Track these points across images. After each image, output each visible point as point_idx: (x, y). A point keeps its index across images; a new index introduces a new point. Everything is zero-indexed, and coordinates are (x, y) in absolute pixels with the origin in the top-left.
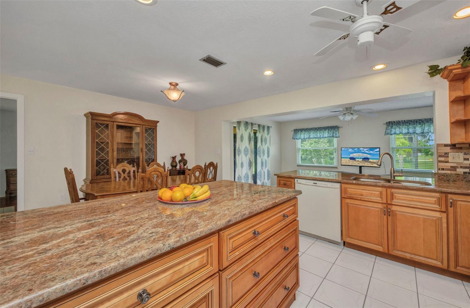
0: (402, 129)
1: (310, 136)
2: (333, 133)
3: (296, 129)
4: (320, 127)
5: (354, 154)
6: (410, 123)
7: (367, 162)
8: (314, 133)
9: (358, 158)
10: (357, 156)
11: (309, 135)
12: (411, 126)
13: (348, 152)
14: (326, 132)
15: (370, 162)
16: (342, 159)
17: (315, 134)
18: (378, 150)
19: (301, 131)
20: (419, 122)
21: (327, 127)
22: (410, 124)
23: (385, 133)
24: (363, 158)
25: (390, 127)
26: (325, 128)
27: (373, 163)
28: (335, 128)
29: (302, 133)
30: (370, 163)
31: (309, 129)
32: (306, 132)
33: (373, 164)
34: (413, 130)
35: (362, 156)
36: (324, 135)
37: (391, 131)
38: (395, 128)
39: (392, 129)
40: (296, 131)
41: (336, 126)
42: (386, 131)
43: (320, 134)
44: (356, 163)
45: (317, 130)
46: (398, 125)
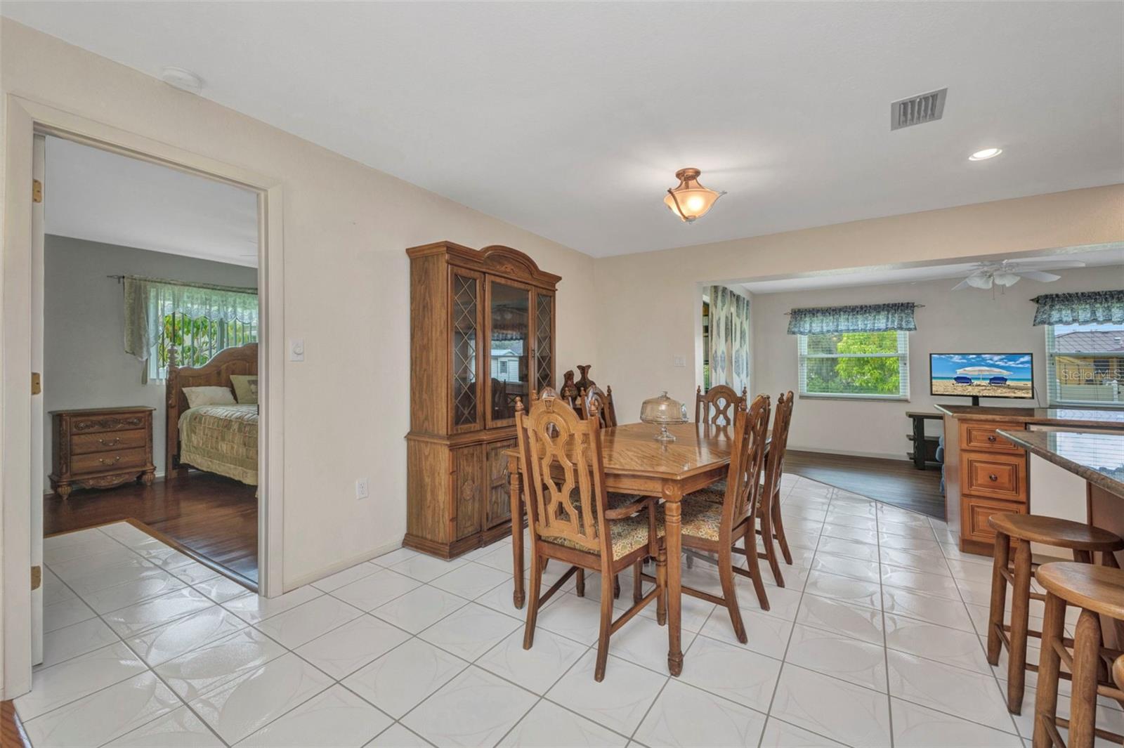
0: (1078, 313)
1: (837, 326)
2: (901, 320)
3: (799, 310)
4: (866, 306)
5: (966, 369)
6: (1096, 299)
7: (1000, 386)
8: (848, 319)
9: (978, 379)
10: (976, 373)
11: (835, 324)
12: (1098, 305)
13: (951, 363)
14: (881, 317)
15: (1009, 387)
16: (933, 381)
17: (850, 320)
18: (1027, 358)
19: (814, 314)
20: (1117, 296)
21: (884, 305)
22: (1098, 301)
23: (1035, 321)
24: (992, 377)
25: (1047, 307)
26: (878, 309)
27: (1017, 389)
28: (905, 308)
29: (815, 318)
30: (1009, 390)
31: (833, 310)
32: (824, 316)
33: (1016, 391)
34: (1105, 314)
35: (988, 373)
36: (876, 325)
37: (1050, 316)
38: (1060, 310)
39: (1053, 312)
40: (798, 314)
41: (908, 303)
42: (1036, 317)
43: (866, 322)
44: (973, 389)
45: (858, 312)
46: (1067, 303)
